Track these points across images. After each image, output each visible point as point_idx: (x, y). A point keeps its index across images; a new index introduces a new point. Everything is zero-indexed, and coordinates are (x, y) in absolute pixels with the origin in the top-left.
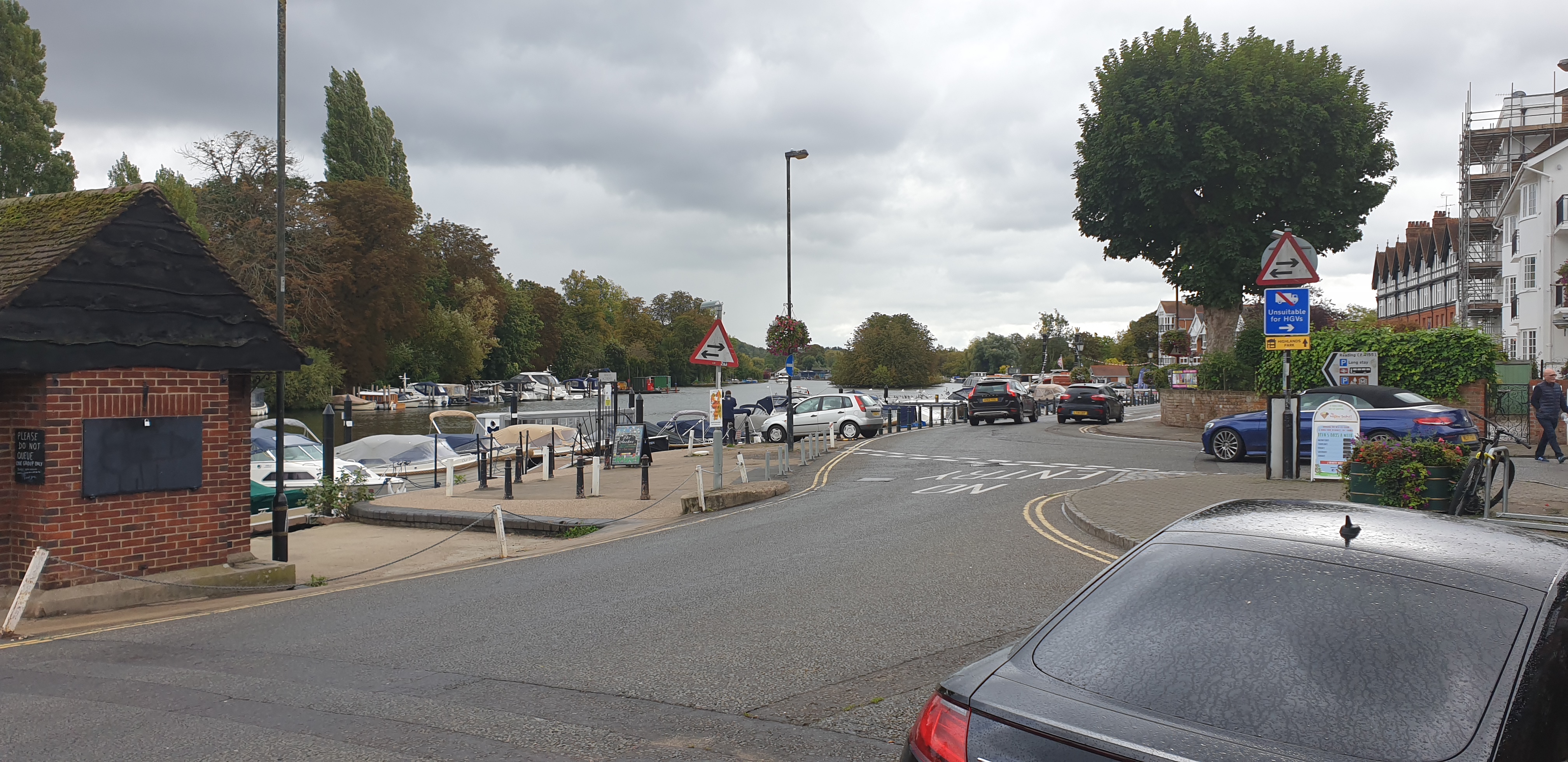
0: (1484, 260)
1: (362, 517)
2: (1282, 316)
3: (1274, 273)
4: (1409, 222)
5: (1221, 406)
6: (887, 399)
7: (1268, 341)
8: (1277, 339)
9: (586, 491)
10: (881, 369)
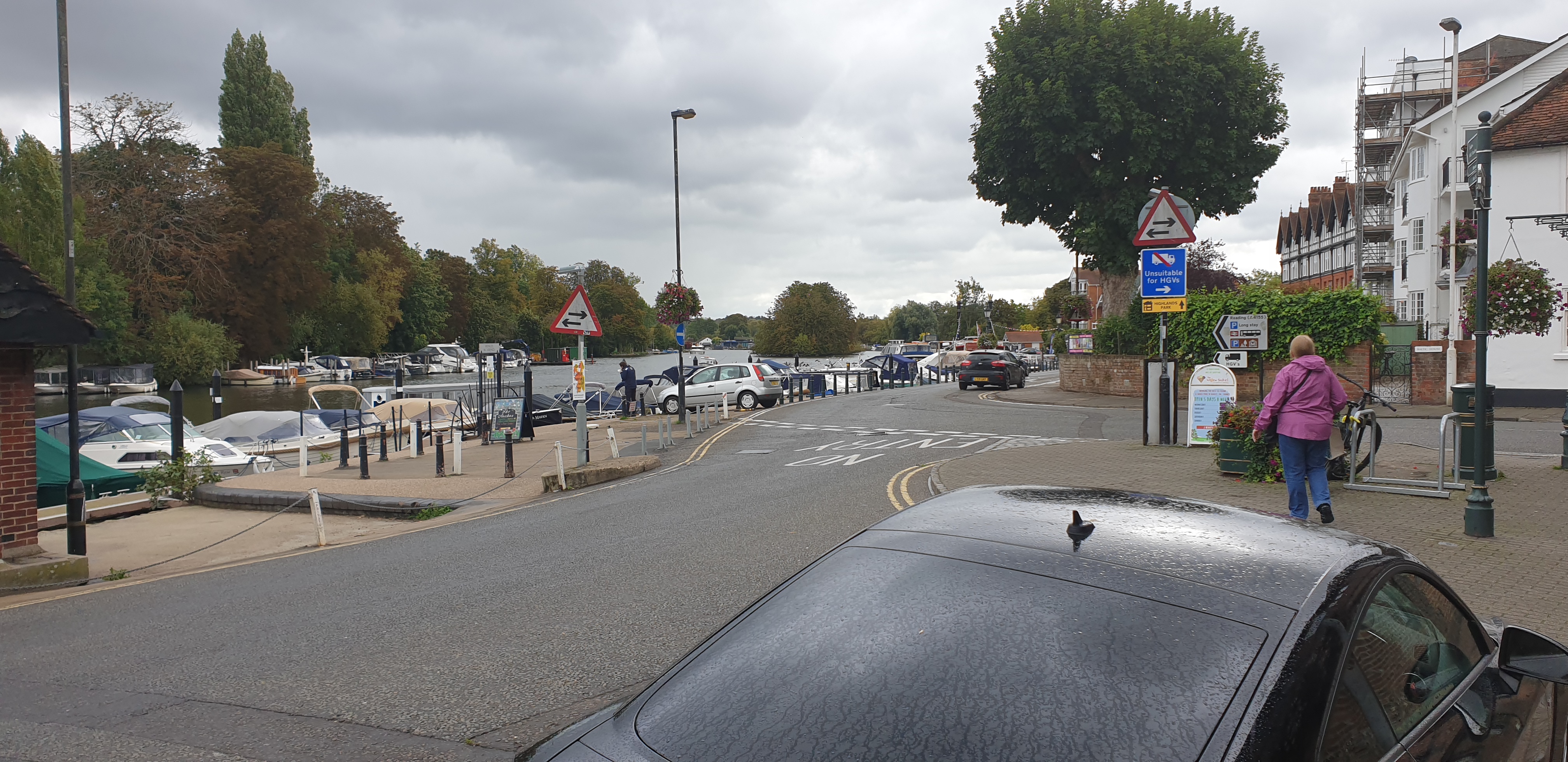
0: (1378, 224)
1: (206, 500)
2: (1158, 278)
3: (1150, 233)
4: (1312, 188)
5: (1115, 371)
6: (798, 368)
7: (1145, 304)
8: (1153, 301)
9: (447, 470)
10: (802, 338)
